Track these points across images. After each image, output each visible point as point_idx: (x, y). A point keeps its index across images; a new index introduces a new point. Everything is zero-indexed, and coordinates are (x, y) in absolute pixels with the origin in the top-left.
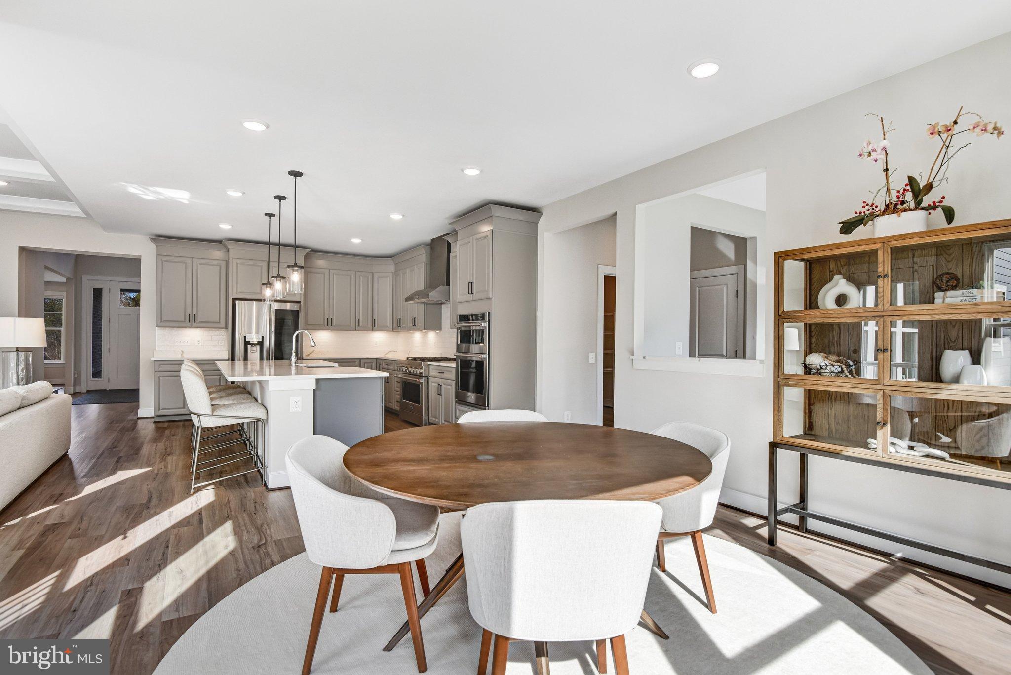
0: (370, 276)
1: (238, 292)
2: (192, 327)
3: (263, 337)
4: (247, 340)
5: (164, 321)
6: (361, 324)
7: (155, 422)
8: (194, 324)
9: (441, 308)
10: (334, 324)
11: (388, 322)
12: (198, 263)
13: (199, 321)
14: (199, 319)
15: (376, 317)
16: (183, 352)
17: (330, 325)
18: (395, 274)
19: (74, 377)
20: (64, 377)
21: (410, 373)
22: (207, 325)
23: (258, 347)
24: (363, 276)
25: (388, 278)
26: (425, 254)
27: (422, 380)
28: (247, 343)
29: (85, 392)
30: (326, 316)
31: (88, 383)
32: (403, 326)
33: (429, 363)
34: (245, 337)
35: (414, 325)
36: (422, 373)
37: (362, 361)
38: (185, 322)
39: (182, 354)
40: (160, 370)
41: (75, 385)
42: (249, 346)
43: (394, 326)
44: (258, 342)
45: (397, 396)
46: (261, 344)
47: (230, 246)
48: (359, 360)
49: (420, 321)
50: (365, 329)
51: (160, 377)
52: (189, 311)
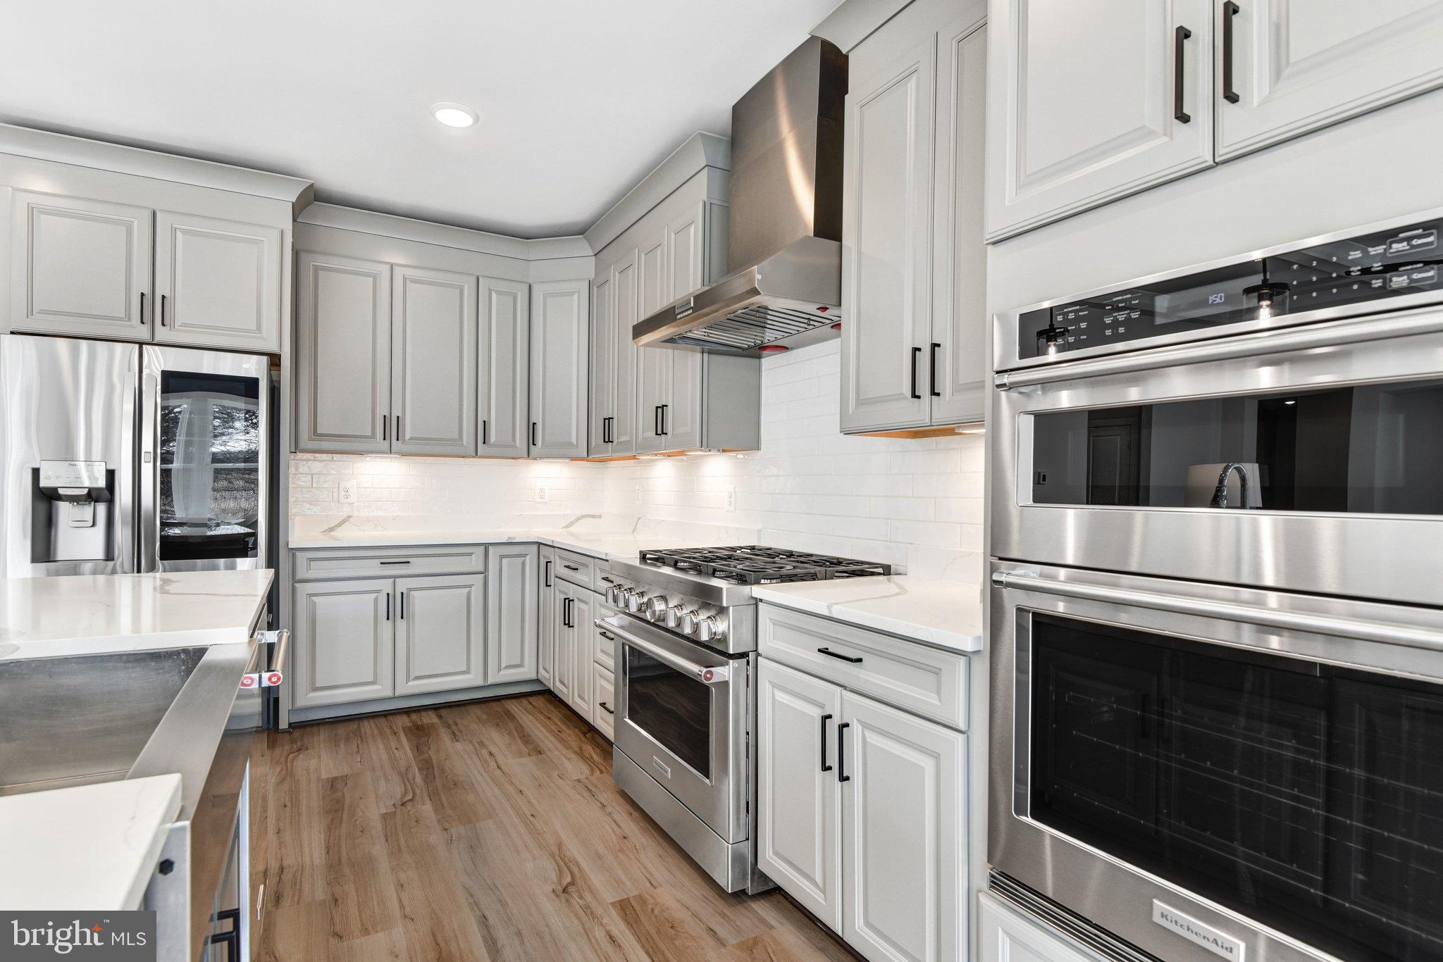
0: (519, 294)
1: (35, 309)
3: (111, 473)
4: (43, 484)
6: (493, 438)
9: (760, 366)
10: (408, 436)
11: (575, 432)
15: (537, 417)
17: (394, 437)
18: (595, 287)
21: (658, 626)
23: (101, 508)
24: (498, 293)
25: (576, 296)
27: (725, 672)
28: (46, 497)
30: (382, 410)
32: (623, 439)
33: (758, 591)
34: (36, 473)
35: (661, 431)
36: (724, 639)
37: (491, 549)
42: (62, 505)
43: (593, 444)
44: (90, 490)
45: (604, 683)
48: (482, 549)
49: (684, 417)
50: (507, 454)
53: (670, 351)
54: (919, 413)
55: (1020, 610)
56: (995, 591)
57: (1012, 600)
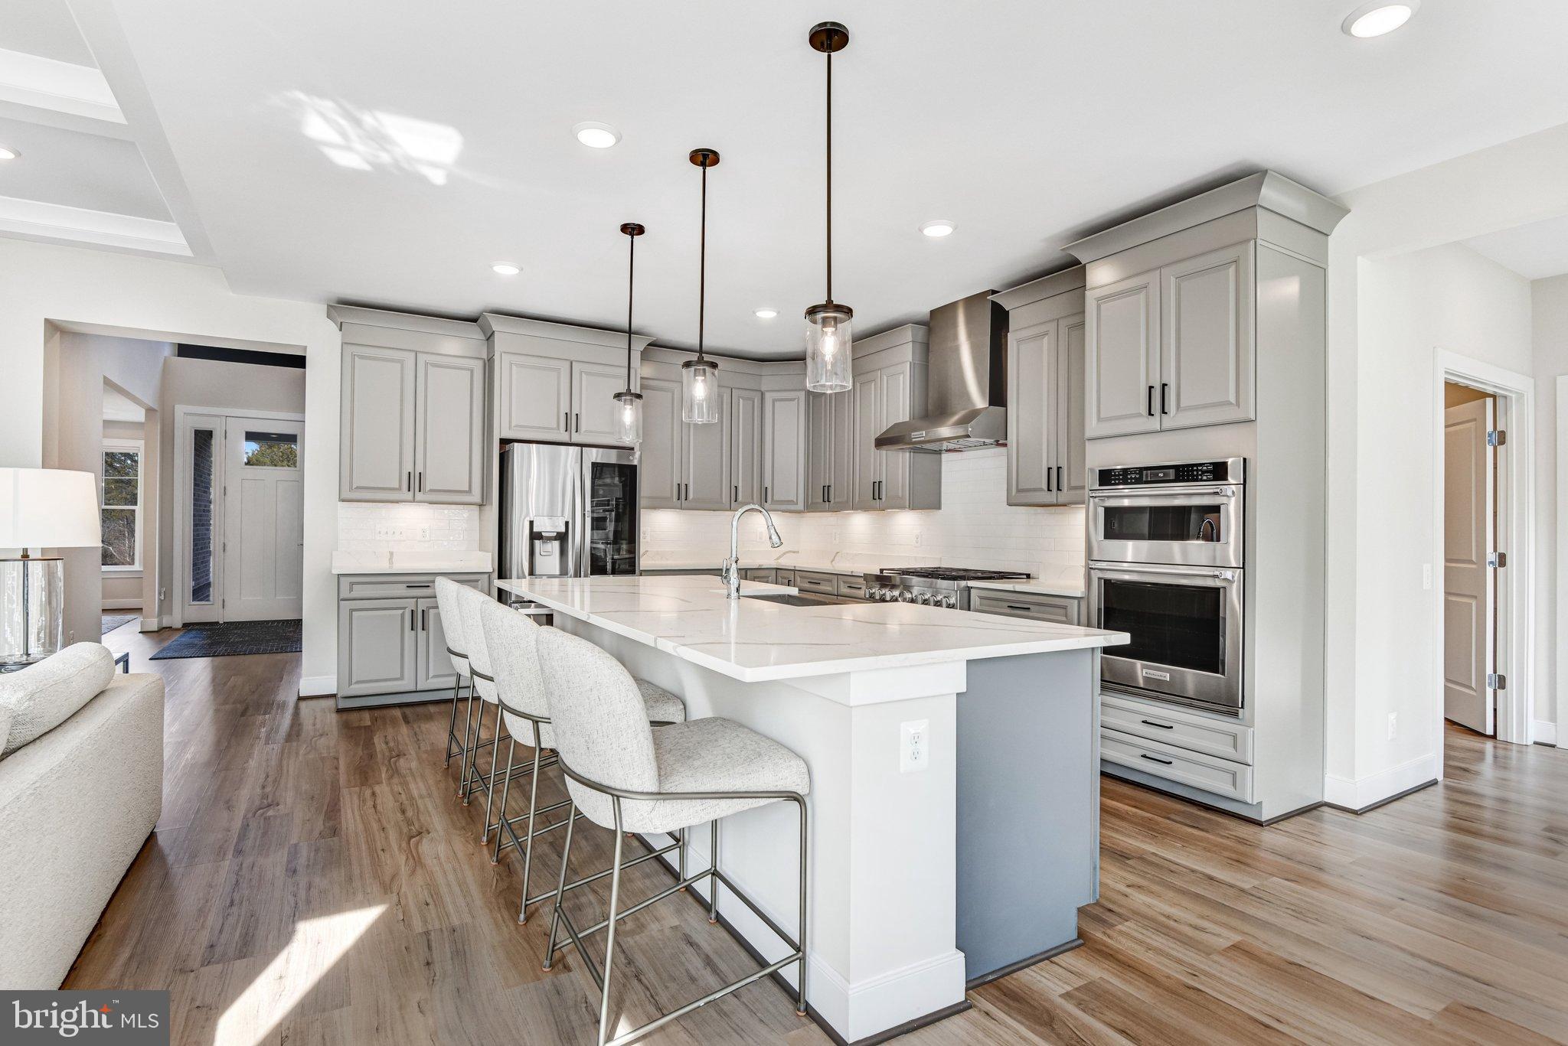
1: (513, 425)
2: (414, 501)
3: (567, 523)
4: (535, 530)
5: (357, 488)
6: (740, 497)
7: (339, 711)
8: (419, 496)
9: (941, 460)
10: (694, 497)
11: (794, 492)
12: (426, 364)
13: (428, 489)
14: (428, 485)
15: (768, 483)
16: (392, 554)
17: (683, 497)
19: (160, 599)
20: (140, 595)
22: (445, 498)
23: (556, 544)
24: (743, 399)
25: (793, 403)
26: (911, 344)
28: (535, 536)
29: (179, 626)
30: (677, 479)
31: (185, 610)
32: (839, 500)
33: (971, 583)
34: (531, 523)
35: (876, 498)
38: (400, 489)
39: (391, 559)
40: (354, 594)
41: (160, 614)
42: (537, 543)
43: (813, 500)
44: (558, 533)
46: (562, 538)
47: (497, 324)
49: (896, 489)
51: (352, 611)
52: (408, 467)
53: (884, 452)
54: (1051, 497)
55: (1099, 579)
56: (1089, 570)
57: (1095, 575)
